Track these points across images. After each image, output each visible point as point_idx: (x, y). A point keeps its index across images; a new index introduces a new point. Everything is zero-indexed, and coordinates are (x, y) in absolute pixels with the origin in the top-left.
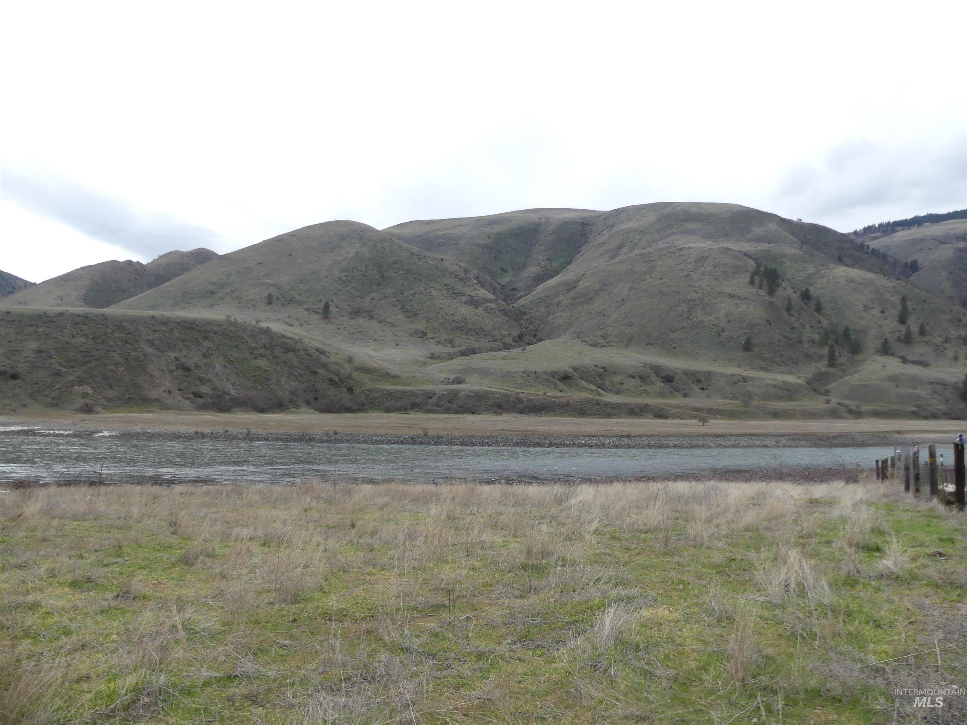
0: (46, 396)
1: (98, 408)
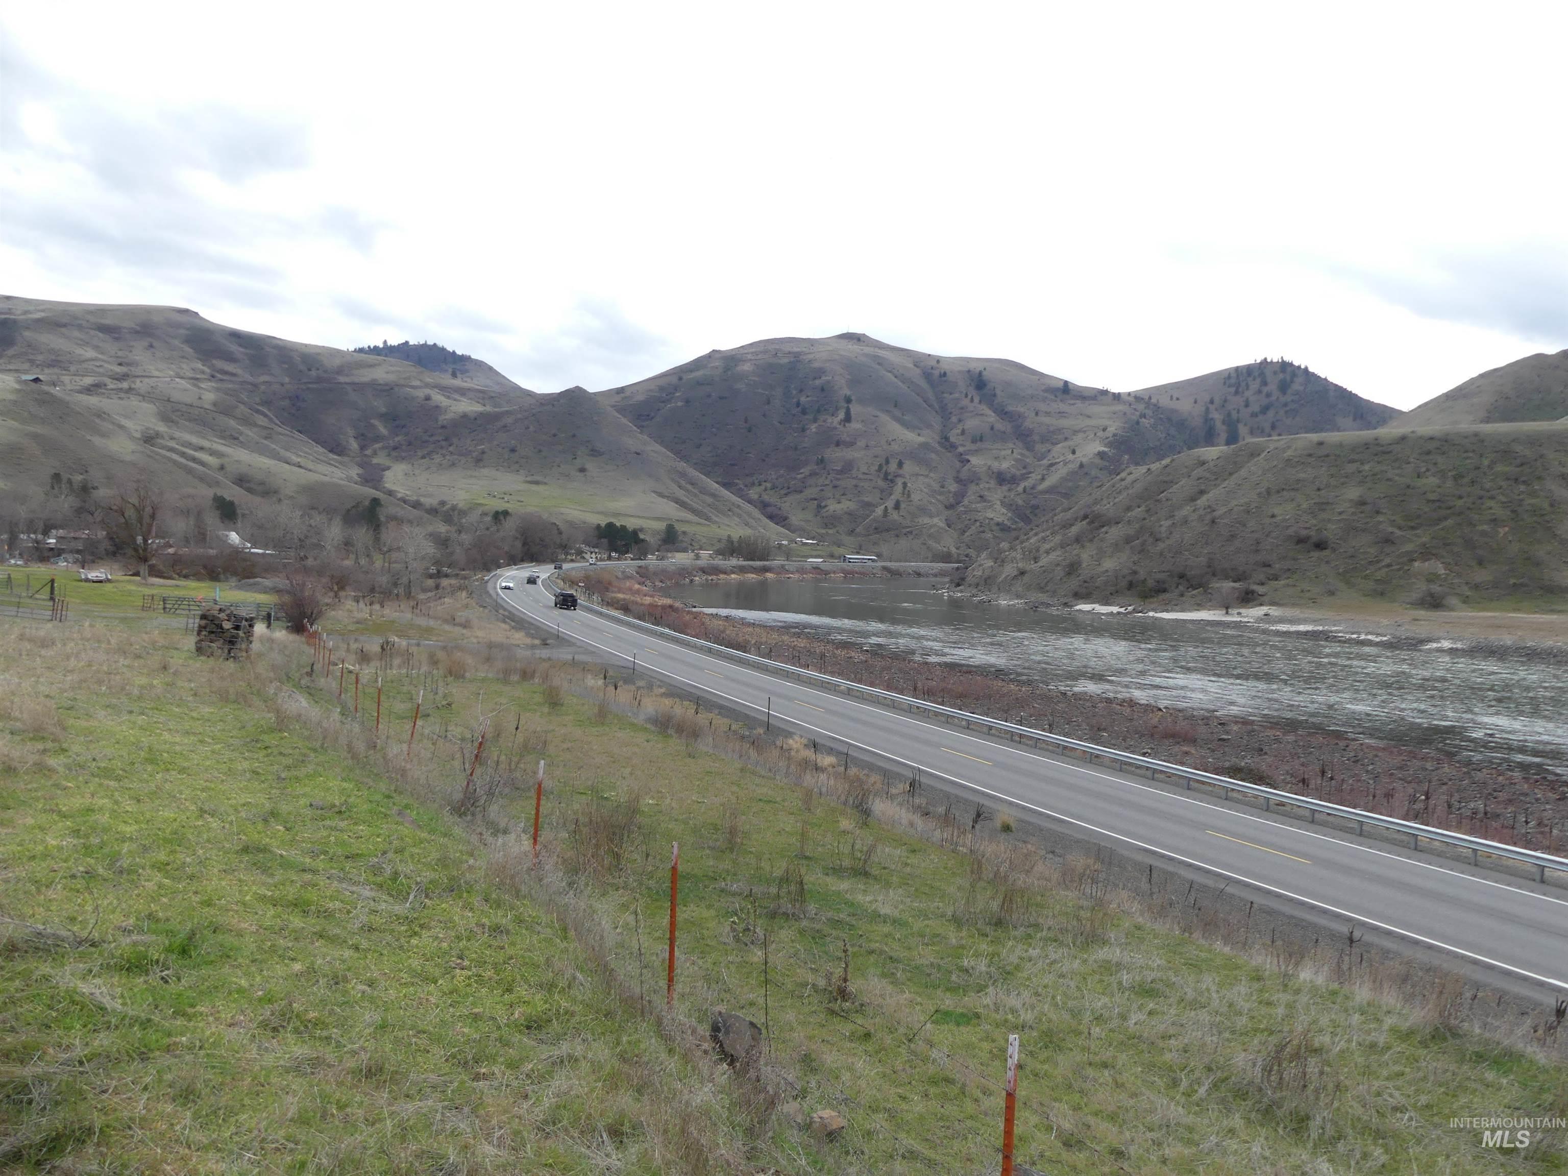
0: (1366, 577)
1: (1453, 601)
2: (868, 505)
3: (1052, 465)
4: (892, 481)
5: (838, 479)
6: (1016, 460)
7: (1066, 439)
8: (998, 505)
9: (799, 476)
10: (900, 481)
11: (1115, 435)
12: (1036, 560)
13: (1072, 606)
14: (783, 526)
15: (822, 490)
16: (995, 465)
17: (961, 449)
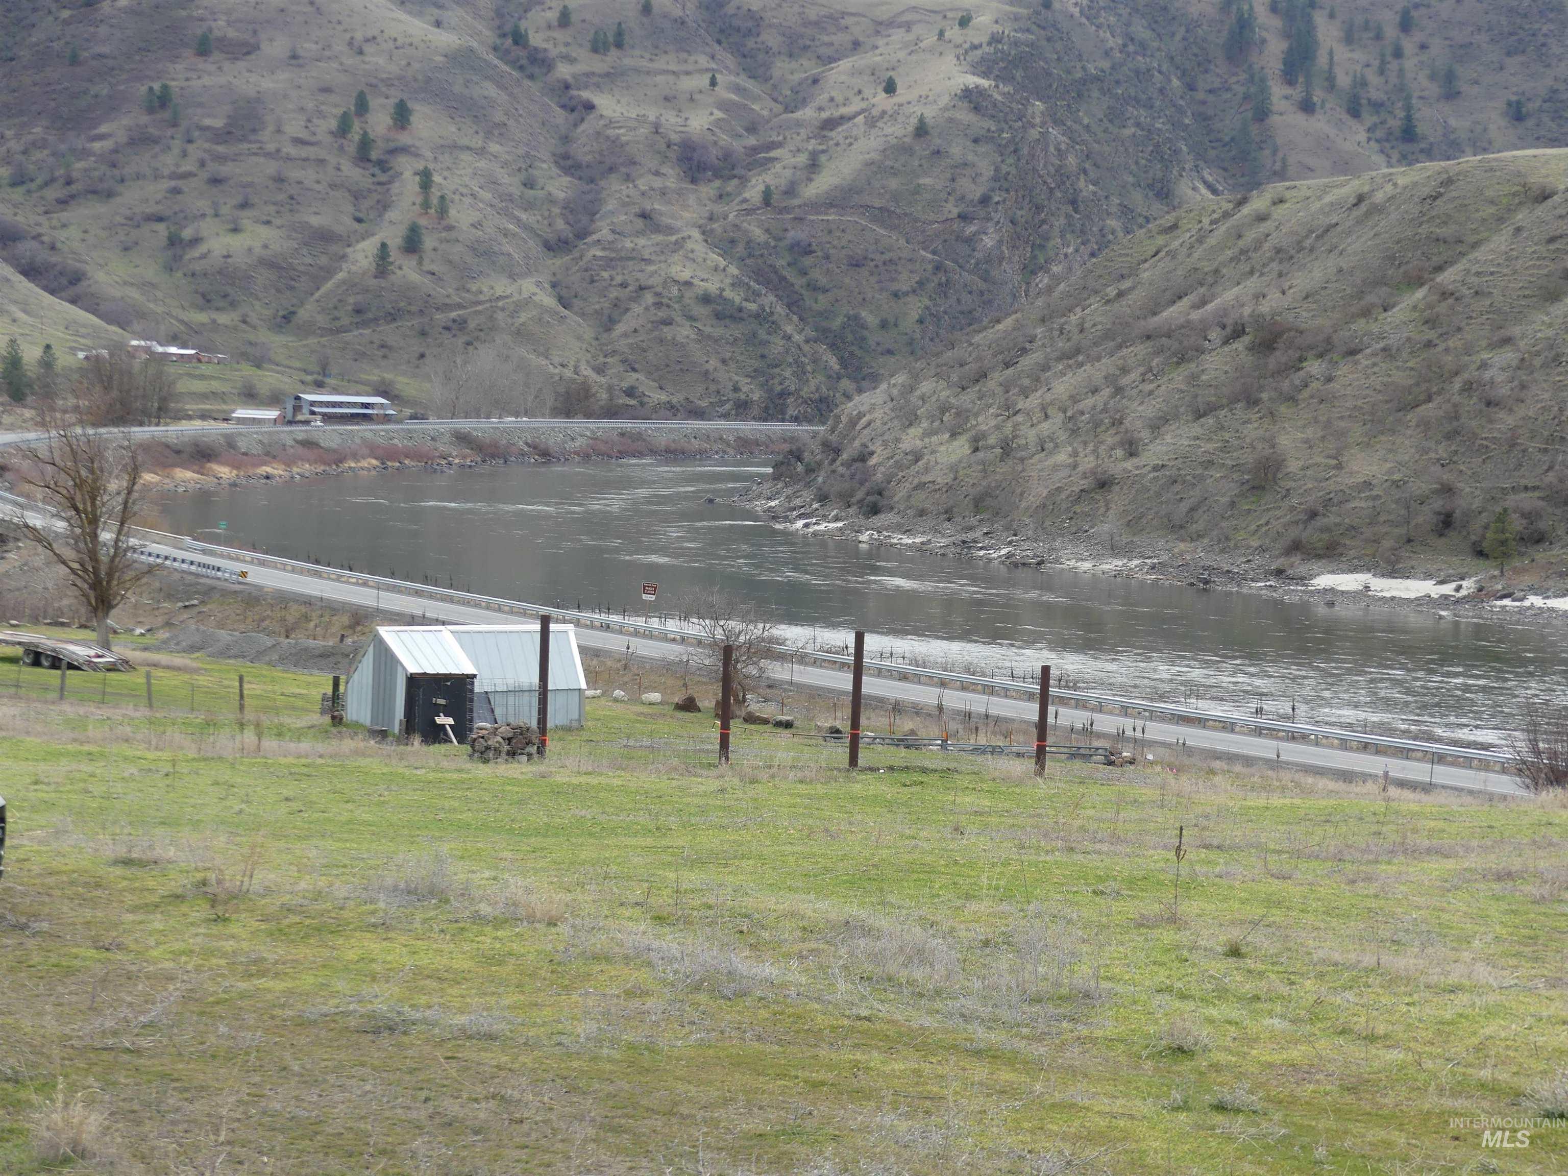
2: (325, 237)
3: (830, 124)
4: (383, 165)
5: (222, 159)
6: (724, 106)
7: (856, 45)
8: (697, 244)
9: (97, 146)
10: (407, 168)
11: (995, 39)
12: (1132, 449)
13: (1302, 579)
14: (73, 301)
15: (176, 191)
16: (670, 119)
17: (564, 71)
